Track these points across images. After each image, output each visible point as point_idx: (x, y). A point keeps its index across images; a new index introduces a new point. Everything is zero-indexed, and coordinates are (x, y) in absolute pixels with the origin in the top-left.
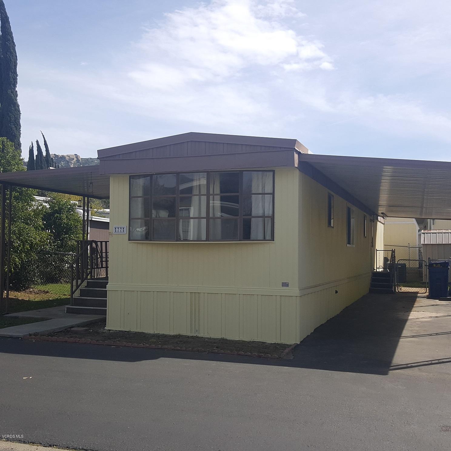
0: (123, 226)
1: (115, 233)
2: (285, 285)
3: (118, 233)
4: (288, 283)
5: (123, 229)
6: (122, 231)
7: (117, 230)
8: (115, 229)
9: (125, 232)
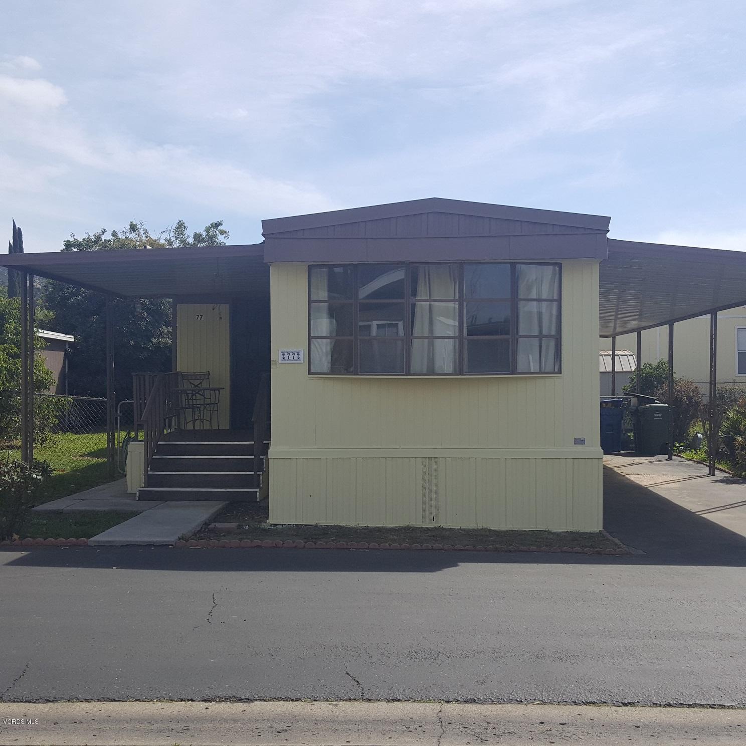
0: (298, 350)
1: (283, 362)
2: (579, 441)
3: (289, 362)
4: (583, 439)
5: (298, 354)
6: (296, 358)
7: (286, 356)
8: (283, 355)
9: (302, 360)
